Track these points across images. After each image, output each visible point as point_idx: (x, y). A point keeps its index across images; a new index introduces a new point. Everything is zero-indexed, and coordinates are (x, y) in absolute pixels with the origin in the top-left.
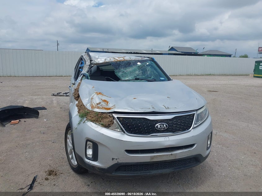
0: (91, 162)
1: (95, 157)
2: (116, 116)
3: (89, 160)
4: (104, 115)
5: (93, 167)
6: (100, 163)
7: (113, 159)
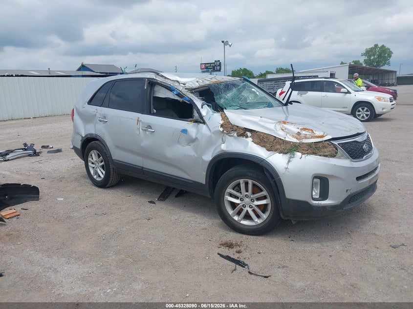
0: (320, 202)
1: (324, 195)
2: (336, 143)
3: (317, 200)
4: (320, 145)
5: (324, 207)
6: (333, 199)
7: (347, 191)
